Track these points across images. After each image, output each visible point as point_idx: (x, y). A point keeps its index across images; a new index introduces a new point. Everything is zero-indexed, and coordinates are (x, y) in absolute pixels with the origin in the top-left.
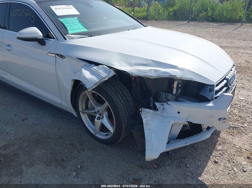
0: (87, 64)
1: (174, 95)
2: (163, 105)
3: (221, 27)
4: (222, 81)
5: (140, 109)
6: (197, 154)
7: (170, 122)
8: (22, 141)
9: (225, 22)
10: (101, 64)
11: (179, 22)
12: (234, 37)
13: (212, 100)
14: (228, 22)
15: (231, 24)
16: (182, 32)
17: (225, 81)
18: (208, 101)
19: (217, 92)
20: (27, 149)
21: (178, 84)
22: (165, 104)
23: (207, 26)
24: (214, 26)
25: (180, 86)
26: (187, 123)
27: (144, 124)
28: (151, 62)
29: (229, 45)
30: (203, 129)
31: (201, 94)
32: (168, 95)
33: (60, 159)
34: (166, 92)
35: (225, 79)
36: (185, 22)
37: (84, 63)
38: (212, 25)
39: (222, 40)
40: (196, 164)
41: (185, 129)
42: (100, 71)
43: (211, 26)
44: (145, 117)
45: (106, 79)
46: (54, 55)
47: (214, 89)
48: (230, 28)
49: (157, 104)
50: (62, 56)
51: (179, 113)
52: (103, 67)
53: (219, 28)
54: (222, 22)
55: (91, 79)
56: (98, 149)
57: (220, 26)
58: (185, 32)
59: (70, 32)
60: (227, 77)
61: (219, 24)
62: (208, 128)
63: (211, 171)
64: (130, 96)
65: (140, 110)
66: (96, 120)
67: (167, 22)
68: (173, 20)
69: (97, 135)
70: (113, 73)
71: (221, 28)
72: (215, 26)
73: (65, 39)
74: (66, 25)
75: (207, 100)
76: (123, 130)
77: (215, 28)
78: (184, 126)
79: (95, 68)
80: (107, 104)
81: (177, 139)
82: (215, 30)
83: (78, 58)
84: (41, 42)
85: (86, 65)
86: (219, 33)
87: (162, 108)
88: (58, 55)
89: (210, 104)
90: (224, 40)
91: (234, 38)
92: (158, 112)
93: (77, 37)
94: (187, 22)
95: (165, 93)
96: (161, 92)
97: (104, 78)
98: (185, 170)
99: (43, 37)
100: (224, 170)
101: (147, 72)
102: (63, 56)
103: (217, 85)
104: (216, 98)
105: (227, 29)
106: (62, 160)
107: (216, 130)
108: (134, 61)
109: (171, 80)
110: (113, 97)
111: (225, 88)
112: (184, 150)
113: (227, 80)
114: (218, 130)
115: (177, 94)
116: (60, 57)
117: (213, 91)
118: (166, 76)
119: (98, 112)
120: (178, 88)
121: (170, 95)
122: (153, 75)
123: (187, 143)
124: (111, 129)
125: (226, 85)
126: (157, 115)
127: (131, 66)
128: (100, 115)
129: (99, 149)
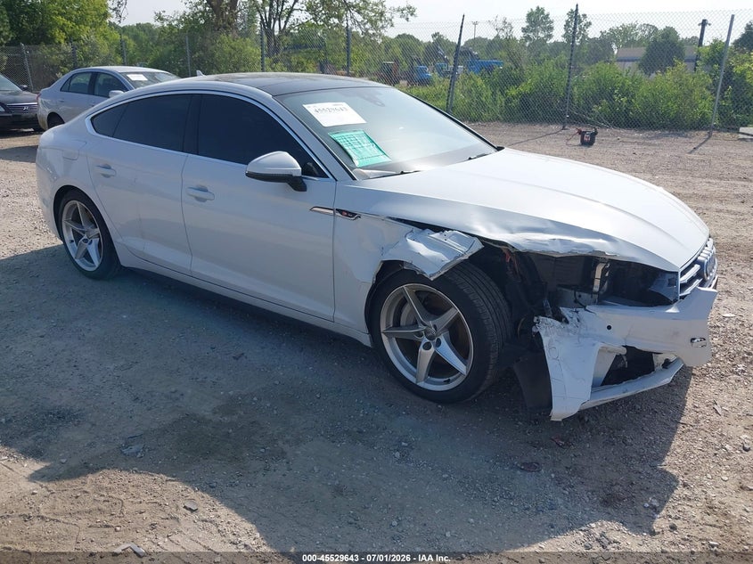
0: (415, 229)
1: (595, 293)
2: (577, 312)
3: (653, 142)
4: (691, 266)
5: (536, 318)
6: (644, 422)
7: (594, 345)
8: (255, 399)
9: (664, 127)
10: (448, 230)
11: (538, 128)
12: (691, 170)
13: (675, 301)
14: (670, 129)
15: (679, 135)
16: (549, 154)
17: (697, 267)
18: (668, 303)
19: (684, 286)
20: (275, 412)
21: (604, 271)
22: (581, 311)
23: (615, 139)
24: (634, 138)
25: (607, 275)
26: (624, 351)
27: (545, 349)
28: (551, 226)
29: (681, 192)
30: (655, 364)
31: (653, 289)
32: (580, 296)
33: (355, 429)
34: (575, 288)
35: (696, 262)
36: (554, 127)
37: (409, 228)
38: (628, 137)
39: (661, 176)
40: (645, 439)
41: (619, 366)
42: (449, 241)
43: (625, 139)
44: (547, 335)
45: (466, 257)
46: (332, 212)
47: (677, 279)
48: (679, 144)
49: (565, 311)
50: (351, 214)
51: (609, 328)
52: (455, 234)
53: (650, 145)
54: (654, 129)
55: (434, 258)
56: (428, 412)
57: (650, 139)
58: (560, 153)
59: (357, 163)
60: (699, 258)
61: (646, 134)
62: (667, 364)
63: (679, 451)
64: (501, 296)
65: (535, 321)
66: (421, 349)
67: (504, 127)
68: (519, 121)
69: (422, 384)
70: (478, 246)
71: (654, 145)
72: (638, 138)
73: (354, 179)
74: (346, 148)
75: (665, 302)
76: (491, 367)
77: (638, 144)
78: (619, 358)
79: (436, 235)
80: (454, 311)
81: (602, 385)
82: (639, 149)
83: (390, 218)
84: (296, 184)
85: (412, 231)
86: (649, 158)
87: (575, 318)
88: (341, 211)
89: (672, 310)
90: (665, 177)
91: (691, 172)
92: (569, 326)
93: (375, 174)
94: (561, 127)
95: (573, 292)
96: (564, 289)
97: (463, 255)
98: (624, 449)
99: (302, 174)
100: (705, 449)
101: (546, 245)
102: (354, 214)
103: (683, 273)
104: (683, 298)
105: (671, 148)
106: (360, 432)
107: (684, 367)
108: (516, 224)
109: (589, 261)
110: (471, 297)
111: (698, 281)
112: (614, 415)
113: (701, 263)
114: (687, 365)
115: (601, 293)
116: (347, 216)
117: (676, 284)
118: (585, 252)
119: (426, 332)
120: (603, 279)
121: (585, 296)
122: (561, 250)
123: (627, 391)
124: (462, 367)
125: (699, 275)
126: (569, 331)
127: (512, 233)
128: (431, 338)
129: (432, 412)
